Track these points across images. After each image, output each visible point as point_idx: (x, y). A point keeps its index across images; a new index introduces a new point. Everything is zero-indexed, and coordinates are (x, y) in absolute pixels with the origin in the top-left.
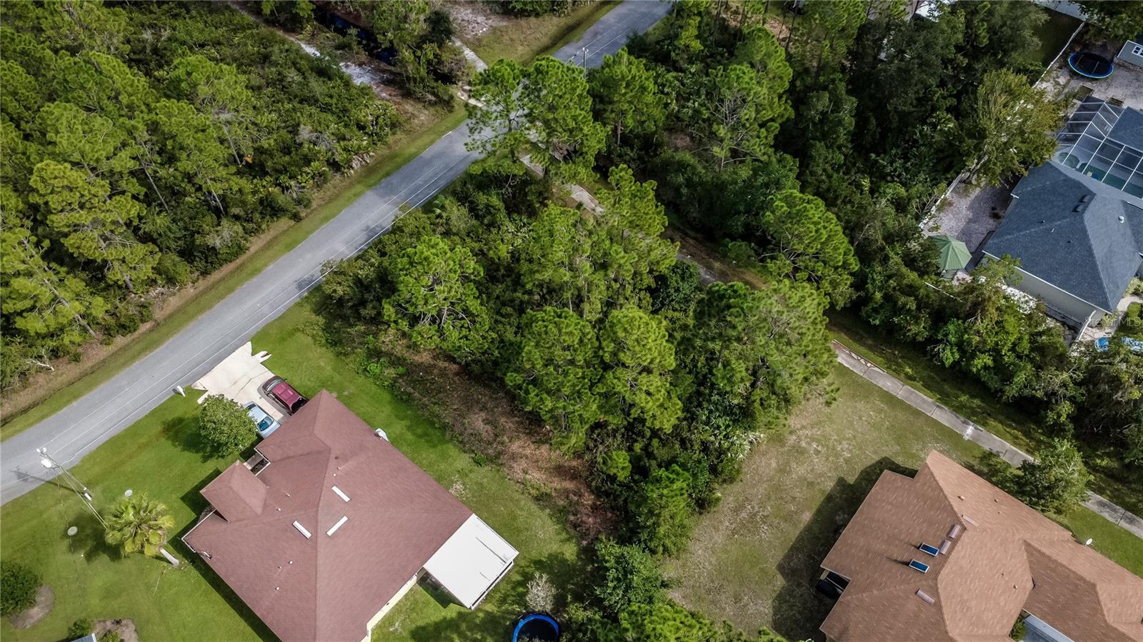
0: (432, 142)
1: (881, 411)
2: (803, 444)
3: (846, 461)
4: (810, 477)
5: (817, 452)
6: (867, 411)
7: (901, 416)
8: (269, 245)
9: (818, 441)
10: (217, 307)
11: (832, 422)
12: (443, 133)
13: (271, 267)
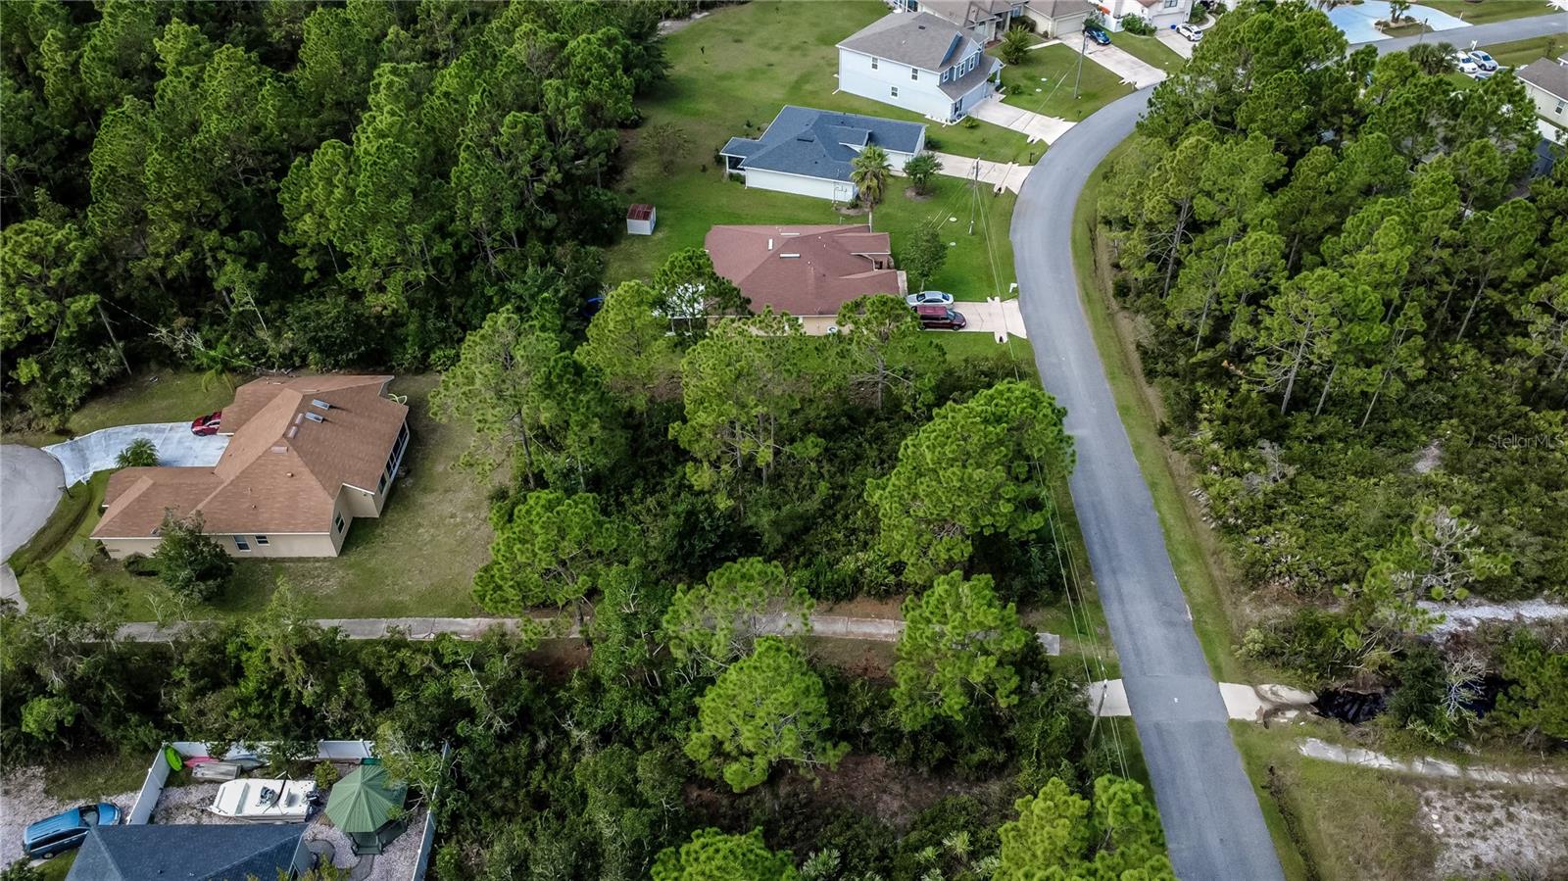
0: (1187, 591)
1: (401, 591)
2: (470, 515)
3: (420, 525)
4: (450, 496)
5: (453, 516)
6: (417, 583)
7: (375, 598)
8: (1143, 401)
9: (456, 525)
10: (1092, 342)
11: (451, 551)
12: (1196, 611)
13: (1108, 386)
